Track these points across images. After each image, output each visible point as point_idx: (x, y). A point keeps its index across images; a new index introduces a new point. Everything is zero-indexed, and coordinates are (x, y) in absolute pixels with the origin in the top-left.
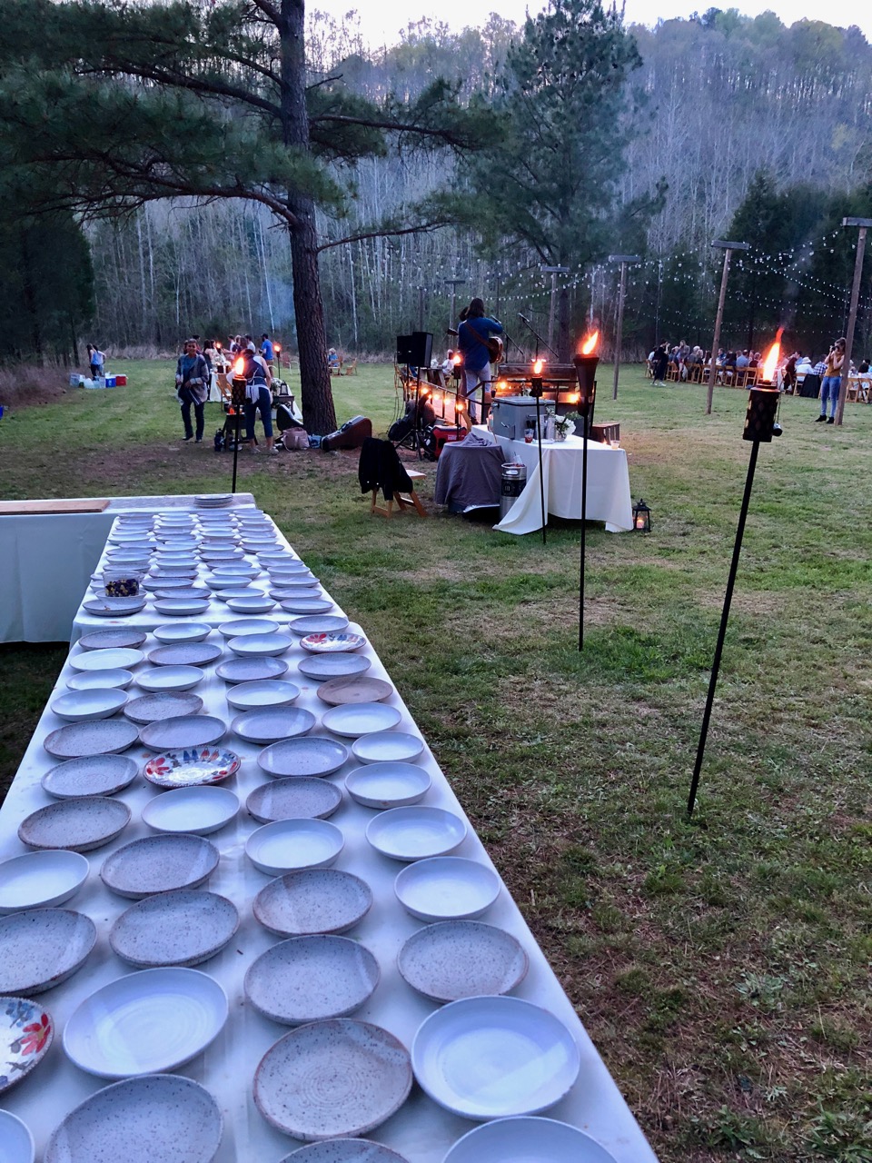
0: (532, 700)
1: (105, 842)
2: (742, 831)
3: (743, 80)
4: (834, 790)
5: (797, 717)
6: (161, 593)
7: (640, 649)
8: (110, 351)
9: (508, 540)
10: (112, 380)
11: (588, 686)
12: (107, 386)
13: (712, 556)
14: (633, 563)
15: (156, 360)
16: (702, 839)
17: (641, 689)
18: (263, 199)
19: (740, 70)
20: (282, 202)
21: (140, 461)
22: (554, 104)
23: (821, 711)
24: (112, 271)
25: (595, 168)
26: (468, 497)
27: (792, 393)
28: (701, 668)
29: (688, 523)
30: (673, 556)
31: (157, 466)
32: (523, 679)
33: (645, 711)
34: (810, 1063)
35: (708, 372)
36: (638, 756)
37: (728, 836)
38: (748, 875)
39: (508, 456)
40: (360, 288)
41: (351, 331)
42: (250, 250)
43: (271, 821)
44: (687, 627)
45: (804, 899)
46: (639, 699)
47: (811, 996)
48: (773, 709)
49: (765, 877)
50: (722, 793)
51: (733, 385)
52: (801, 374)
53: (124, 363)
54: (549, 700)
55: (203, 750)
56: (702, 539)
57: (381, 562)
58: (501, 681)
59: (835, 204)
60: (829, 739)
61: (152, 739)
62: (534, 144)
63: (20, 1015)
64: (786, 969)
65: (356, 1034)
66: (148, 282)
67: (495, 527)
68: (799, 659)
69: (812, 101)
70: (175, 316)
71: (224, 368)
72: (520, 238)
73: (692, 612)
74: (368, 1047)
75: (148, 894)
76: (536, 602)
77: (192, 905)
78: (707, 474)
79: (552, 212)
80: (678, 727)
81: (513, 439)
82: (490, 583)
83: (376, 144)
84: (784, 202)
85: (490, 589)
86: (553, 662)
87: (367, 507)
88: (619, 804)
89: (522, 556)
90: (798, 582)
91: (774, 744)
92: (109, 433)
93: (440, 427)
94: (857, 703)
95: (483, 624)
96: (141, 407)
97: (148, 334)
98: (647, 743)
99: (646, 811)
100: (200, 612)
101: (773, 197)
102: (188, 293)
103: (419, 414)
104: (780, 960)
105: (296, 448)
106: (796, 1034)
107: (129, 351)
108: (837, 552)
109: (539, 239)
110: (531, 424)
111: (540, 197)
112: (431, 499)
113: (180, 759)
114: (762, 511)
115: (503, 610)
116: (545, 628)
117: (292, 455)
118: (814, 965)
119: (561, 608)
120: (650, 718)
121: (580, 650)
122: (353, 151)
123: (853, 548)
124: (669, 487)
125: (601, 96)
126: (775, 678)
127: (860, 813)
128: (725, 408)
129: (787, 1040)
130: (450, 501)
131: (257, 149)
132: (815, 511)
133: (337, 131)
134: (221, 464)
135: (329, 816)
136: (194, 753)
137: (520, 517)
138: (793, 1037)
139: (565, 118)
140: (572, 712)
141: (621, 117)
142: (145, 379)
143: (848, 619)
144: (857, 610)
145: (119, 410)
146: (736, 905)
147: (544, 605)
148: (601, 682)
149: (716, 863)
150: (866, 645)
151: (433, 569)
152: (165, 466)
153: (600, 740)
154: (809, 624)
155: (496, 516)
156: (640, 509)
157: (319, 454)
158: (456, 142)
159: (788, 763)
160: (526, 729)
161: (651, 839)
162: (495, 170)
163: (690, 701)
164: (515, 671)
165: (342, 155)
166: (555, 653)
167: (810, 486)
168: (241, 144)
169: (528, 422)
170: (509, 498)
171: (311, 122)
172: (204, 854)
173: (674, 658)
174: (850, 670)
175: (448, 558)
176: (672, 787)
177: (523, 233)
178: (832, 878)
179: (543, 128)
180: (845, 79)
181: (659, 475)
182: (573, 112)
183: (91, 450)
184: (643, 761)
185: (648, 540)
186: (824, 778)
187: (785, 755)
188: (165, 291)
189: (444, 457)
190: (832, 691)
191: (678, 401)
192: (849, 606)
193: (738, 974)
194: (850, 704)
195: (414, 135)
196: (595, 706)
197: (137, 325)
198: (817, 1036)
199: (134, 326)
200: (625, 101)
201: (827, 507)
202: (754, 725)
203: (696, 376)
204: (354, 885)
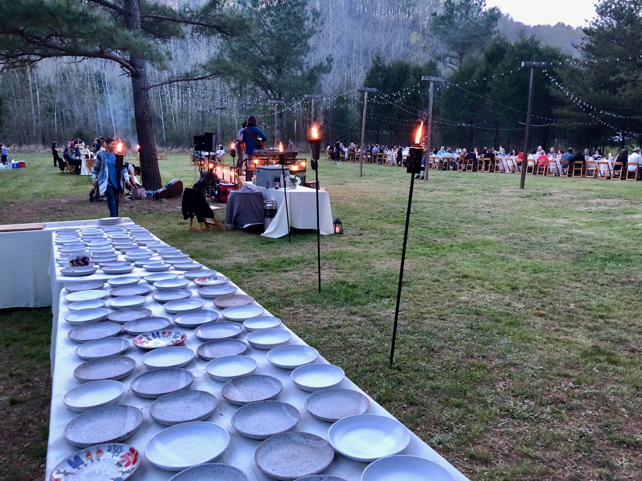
0: (300, 318)
1: (126, 375)
2: (418, 370)
3: (364, 8)
4: (458, 347)
5: (433, 315)
6: (102, 264)
7: (350, 290)
8: (13, 148)
9: (270, 241)
10: (16, 164)
11: (327, 310)
12: (13, 167)
13: (376, 244)
14: (338, 249)
15: (43, 153)
16: (401, 376)
17: (354, 309)
18: (116, 60)
19: (362, 3)
20: (127, 61)
21: (44, 208)
22: (271, 15)
23: (444, 313)
24: (13, 101)
25: (294, 49)
26: (245, 219)
27: (401, 166)
28: (382, 297)
29: (361, 229)
30: (357, 245)
31: (55, 211)
32: (293, 309)
33: (358, 319)
34: (471, 469)
35: (358, 156)
36: (360, 340)
37: (412, 373)
38: (426, 390)
39: (266, 197)
40: (166, 112)
41: (161, 135)
42: (100, 90)
43: (213, 358)
44: (371, 278)
45: (454, 397)
46: (354, 314)
47: (465, 439)
48: (421, 313)
49: (434, 389)
50: (405, 354)
51: (371, 162)
52: (405, 156)
53: (22, 155)
54: (310, 317)
55: (162, 331)
56: (369, 236)
57: (201, 256)
58: (281, 311)
59: (415, 70)
60: (451, 325)
61: (131, 329)
62: (261, 35)
63: (116, 451)
64: (452, 430)
65: (297, 438)
66: (36, 107)
67: (262, 235)
68: (429, 289)
69: (398, 20)
70: (54, 127)
71: (90, 156)
72: (256, 85)
73: (372, 271)
74: (304, 443)
75: (162, 394)
76: (292, 271)
77: (187, 397)
78: (366, 206)
79: (272, 71)
80: (376, 325)
81: (268, 188)
82: (265, 263)
83: (178, 32)
84: (390, 69)
85: (265, 266)
86: (307, 299)
87: (187, 227)
88: (355, 363)
89: (279, 248)
90: (420, 254)
91: (425, 329)
92: (20, 194)
93: (223, 184)
94: (461, 308)
95: (265, 283)
96: (38, 179)
97: (37, 138)
98: (363, 334)
99: (369, 365)
100: (129, 272)
101: (384, 66)
102: (62, 114)
103: (209, 179)
104: (448, 426)
105: (139, 198)
106: (461, 457)
107: (25, 147)
108: (436, 239)
109: (267, 86)
110: (278, 180)
111: (266, 63)
112: (223, 222)
113: (151, 337)
114: (396, 222)
115: (275, 276)
116: (299, 283)
117: (137, 202)
118: (464, 426)
119: (305, 273)
120: (362, 322)
121: (320, 292)
122: (165, 35)
123: (444, 237)
124: (349, 212)
125: (295, 12)
126: (419, 299)
127: (472, 357)
128: (369, 174)
129: (458, 460)
130: (235, 222)
131: (115, 31)
132: (422, 221)
133: (156, 24)
134: (95, 209)
135: (244, 354)
136: (158, 333)
137: (275, 229)
138: (461, 459)
139: (277, 22)
140: (322, 322)
141: (306, 23)
142: (37, 163)
143: (448, 270)
144: (452, 265)
145: (24, 181)
146: (422, 404)
147: (296, 272)
148: (333, 307)
149: (409, 386)
150: (459, 281)
151: (232, 258)
152: (60, 211)
153: (339, 334)
154: (430, 273)
155: (262, 229)
156: (337, 222)
157: (153, 201)
158: (223, 32)
159: (433, 337)
160: (300, 332)
161: (375, 378)
162: (241, 48)
163: (379, 312)
164: (288, 305)
165: (159, 38)
166: (307, 295)
167: (417, 209)
168: (105, 27)
169: (276, 179)
170: (269, 219)
171: (142, 18)
172: (183, 375)
173: (368, 293)
174: (455, 293)
175: (239, 252)
176: (380, 353)
177: (258, 83)
178: (465, 387)
179: (266, 28)
180: (413, 9)
181: (342, 207)
182: (281, 20)
183: (11, 203)
184: (363, 342)
185: (343, 238)
186: (452, 343)
187: (431, 334)
188: (47, 113)
189: (231, 198)
190: (448, 303)
191: (344, 171)
192: (447, 264)
193: (430, 435)
194: (457, 308)
195: (200, 28)
196: (333, 318)
197: (30, 132)
198: (472, 457)
199: (27, 133)
200: (308, 15)
201: (427, 219)
202: (413, 321)
203: (352, 158)
204: (269, 381)
